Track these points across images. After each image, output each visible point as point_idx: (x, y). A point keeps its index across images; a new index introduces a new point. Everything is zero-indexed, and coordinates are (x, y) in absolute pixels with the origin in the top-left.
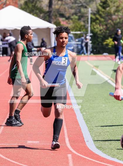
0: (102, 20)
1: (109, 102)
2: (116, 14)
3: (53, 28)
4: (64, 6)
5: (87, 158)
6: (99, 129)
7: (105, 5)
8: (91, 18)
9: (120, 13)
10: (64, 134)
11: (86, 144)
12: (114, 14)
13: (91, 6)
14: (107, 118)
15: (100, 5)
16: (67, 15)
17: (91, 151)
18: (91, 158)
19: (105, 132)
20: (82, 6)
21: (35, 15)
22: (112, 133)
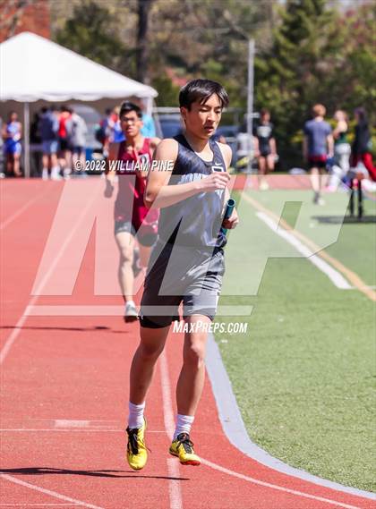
0: (289, 73)
1: (298, 310)
2: (328, 56)
3: (146, 98)
4: (181, 35)
5: (221, 469)
6: (262, 387)
7: (295, 32)
8: (256, 69)
9: (341, 53)
10: (162, 399)
11: (222, 430)
12: (323, 57)
13: (259, 33)
14: (289, 355)
15: (282, 32)
16: (191, 60)
17: (235, 448)
18: (233, 470)
19: (279, 395)
20: (233, 34)
21: (97, 59)
22: (298, 398)
